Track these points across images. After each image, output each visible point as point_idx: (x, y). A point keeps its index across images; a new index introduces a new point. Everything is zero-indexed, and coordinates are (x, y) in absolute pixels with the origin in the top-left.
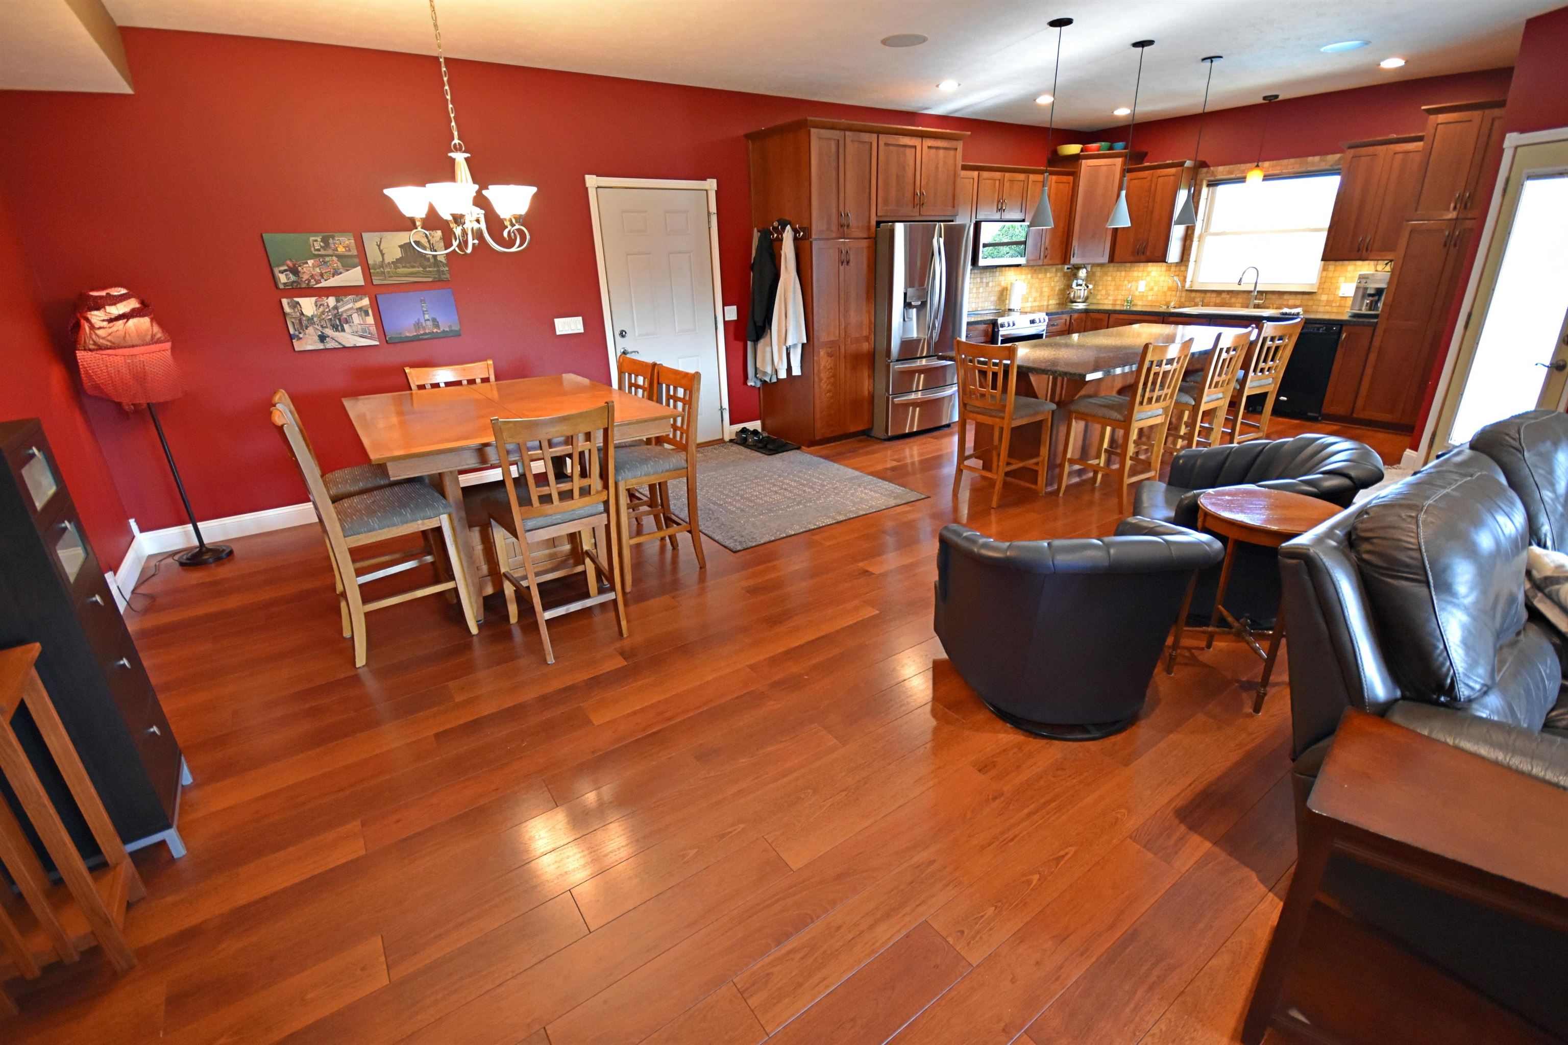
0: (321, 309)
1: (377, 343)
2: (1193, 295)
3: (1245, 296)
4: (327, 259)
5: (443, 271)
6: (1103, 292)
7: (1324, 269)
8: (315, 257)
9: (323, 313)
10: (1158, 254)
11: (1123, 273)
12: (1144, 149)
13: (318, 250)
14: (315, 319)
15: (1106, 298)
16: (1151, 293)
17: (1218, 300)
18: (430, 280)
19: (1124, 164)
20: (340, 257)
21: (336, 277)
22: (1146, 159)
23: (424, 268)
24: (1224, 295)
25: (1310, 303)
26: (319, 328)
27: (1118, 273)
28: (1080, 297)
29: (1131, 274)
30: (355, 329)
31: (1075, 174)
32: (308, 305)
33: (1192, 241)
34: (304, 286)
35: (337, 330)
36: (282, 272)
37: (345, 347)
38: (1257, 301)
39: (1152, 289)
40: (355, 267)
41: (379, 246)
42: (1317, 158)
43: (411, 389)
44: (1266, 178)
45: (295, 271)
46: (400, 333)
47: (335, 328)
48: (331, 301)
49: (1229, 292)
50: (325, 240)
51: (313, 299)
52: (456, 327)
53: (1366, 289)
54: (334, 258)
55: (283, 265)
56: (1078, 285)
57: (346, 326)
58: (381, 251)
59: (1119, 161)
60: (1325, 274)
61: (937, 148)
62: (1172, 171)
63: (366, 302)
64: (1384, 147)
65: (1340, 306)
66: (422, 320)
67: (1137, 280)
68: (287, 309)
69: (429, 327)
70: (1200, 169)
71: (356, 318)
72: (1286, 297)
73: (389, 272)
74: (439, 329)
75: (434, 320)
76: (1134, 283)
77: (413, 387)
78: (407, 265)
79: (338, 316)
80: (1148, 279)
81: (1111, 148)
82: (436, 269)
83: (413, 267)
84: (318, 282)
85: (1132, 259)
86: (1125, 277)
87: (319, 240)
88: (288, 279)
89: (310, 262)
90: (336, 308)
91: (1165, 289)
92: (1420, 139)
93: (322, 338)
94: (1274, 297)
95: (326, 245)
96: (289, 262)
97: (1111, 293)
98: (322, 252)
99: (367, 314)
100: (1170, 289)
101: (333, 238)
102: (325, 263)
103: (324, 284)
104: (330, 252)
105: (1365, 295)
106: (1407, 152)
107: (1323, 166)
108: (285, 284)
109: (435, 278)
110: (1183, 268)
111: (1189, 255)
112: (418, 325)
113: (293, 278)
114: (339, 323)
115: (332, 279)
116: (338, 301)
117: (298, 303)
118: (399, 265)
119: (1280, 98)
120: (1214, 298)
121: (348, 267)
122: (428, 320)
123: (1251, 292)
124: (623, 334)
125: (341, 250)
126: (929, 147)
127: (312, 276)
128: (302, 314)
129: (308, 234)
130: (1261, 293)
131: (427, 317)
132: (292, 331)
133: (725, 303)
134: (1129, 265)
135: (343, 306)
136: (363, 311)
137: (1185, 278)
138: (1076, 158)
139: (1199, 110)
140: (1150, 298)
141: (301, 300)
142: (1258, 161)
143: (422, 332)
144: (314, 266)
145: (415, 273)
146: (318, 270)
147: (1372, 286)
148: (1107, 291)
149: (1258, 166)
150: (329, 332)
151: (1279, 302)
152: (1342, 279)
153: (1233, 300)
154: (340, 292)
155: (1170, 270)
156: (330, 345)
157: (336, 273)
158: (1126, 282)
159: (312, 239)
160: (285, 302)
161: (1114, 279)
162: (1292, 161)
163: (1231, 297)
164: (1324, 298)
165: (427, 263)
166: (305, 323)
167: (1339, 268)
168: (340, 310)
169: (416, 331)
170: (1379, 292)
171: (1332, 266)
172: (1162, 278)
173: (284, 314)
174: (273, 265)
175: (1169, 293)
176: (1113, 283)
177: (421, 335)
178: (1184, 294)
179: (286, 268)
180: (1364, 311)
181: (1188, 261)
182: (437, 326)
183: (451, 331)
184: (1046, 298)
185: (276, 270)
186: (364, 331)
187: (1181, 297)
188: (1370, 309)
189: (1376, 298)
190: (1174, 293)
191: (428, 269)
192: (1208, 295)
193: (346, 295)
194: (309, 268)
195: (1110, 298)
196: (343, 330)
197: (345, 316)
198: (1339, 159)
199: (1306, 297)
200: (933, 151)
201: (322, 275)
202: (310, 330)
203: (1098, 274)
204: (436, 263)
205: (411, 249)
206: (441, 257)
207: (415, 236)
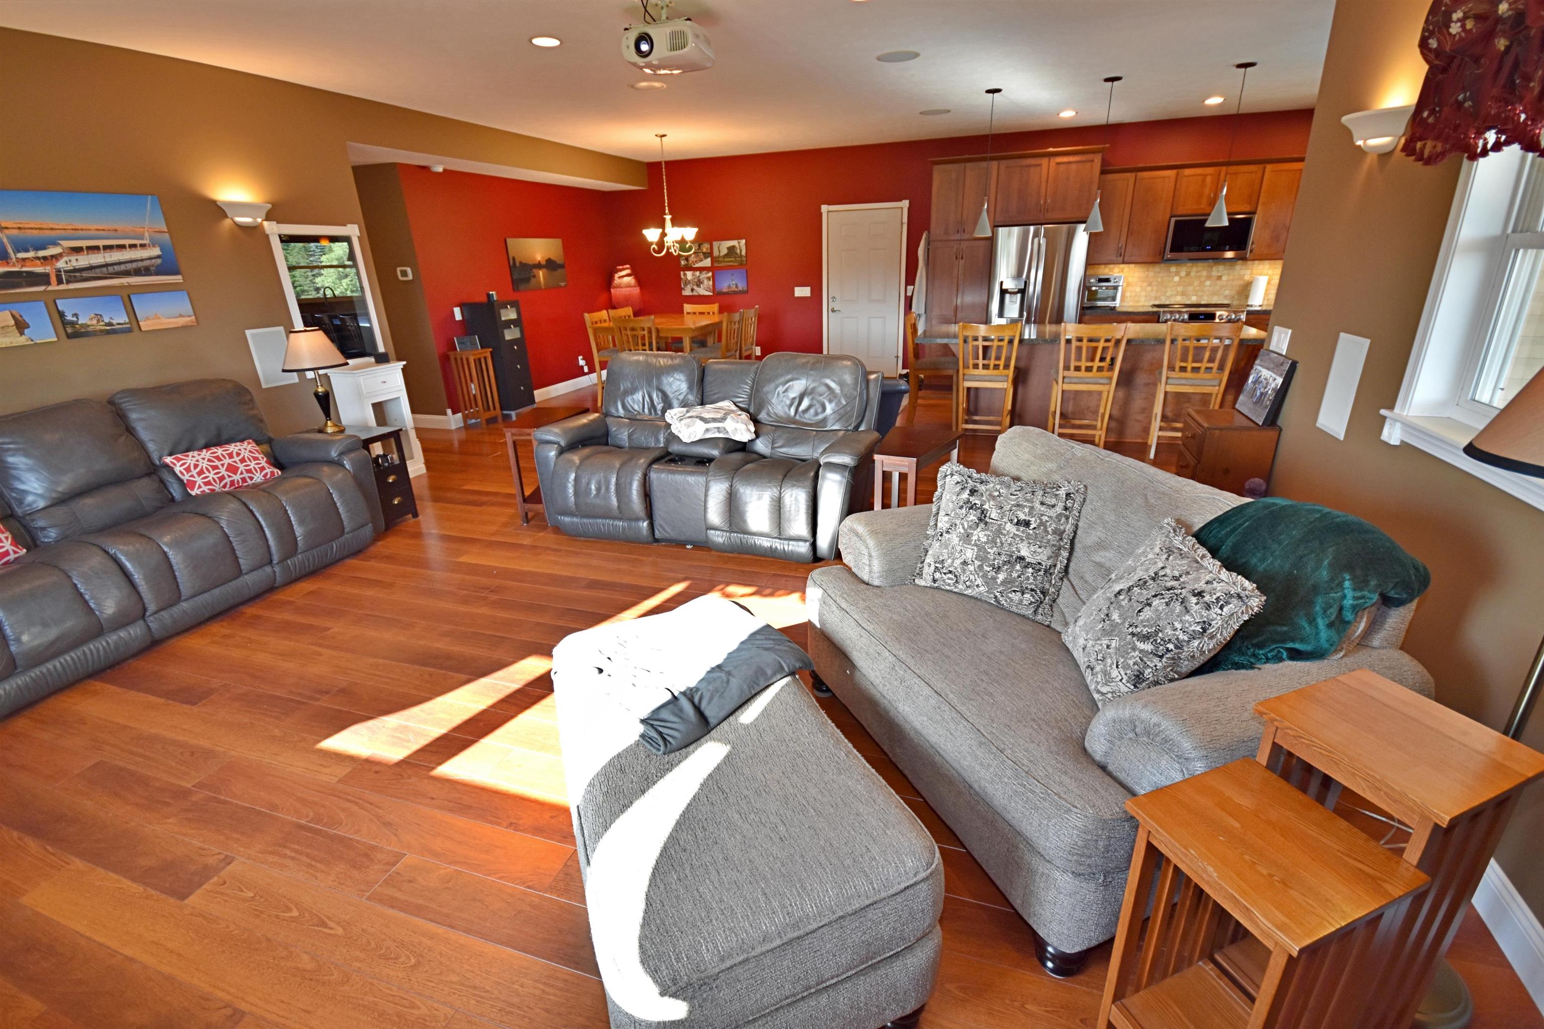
0: (694, 277)
1: (712, 294)
4: (699, 254)
5: (743, 261)
8: (694, 253)
9: (694, 279)
14: (691, 281)
18: (737, 265)
21: (701, 262)
23: (736, 259)
26: (692, 285)
30: (704, 287)
32: (689, 274)
34: (689, 266)
37: (700, 295)
40: (708, 258)
41: (719, 248)
45: (687, 259)
46: (722, 290)
47: (698, 286)
48: (698, 273)
51: (691, 272)
52: (745, 289)
54: (702, 254)
57: (701, 285)
58: (719, 250)
63: (710, 274)
66: (731, 284)
68: (682, 276)
69: (734, 288)
71: (706, 282)
73: (721, 260)
75: (736, 284)
78: (729, 257)
79: (699, 280)
82: (740, 260)
83: (731, 258)
84: (694, 264)
87: (697, 245)
88: (684, 263)
89: (693, 256)
90: (699, 276)
93: (692, 290)
95: (699, 248)
98: (697, 251)
101: (702, 244)
102: (698, 256)
103: (697, 265)
104: (700, 251)
108: (683, 265)
109: (739, 264)
112: (729, 287)
113: (686, 262)
114: (699, 283)
115: (699, 263)
118: (726, 257)
121: (706, 258)
124: (834, 299)
125: (704, 250)
127: (693, 262)
128: (687, 279)
131: (733, 283)
132: (682, 286)
135: (702, 276)
136: (709, 279)
141: (687, 273)
143: (730, 290)
144: (694, 258)
145: (732, 261)
150: (695, 287)
154: (701, 269)
156: (695, 293)
157: (701, 260)
160: (682, 273)
165: (737, 257)
166: (687, 283)
168: (700, 278)
173: (680, 278)
179: (684, 258)
182: (737, 287)
183: (743, 290)
185: (681, 259)
186: (708, 288)
193: (703, 271)
194: (692, 258)
196: (700, 287)
197: (702, 280)
201: (696, 261)
202: (689, 286)
204: (741, 256)
205: (731, 249)
206: (744, 253)
207: (734, 243)
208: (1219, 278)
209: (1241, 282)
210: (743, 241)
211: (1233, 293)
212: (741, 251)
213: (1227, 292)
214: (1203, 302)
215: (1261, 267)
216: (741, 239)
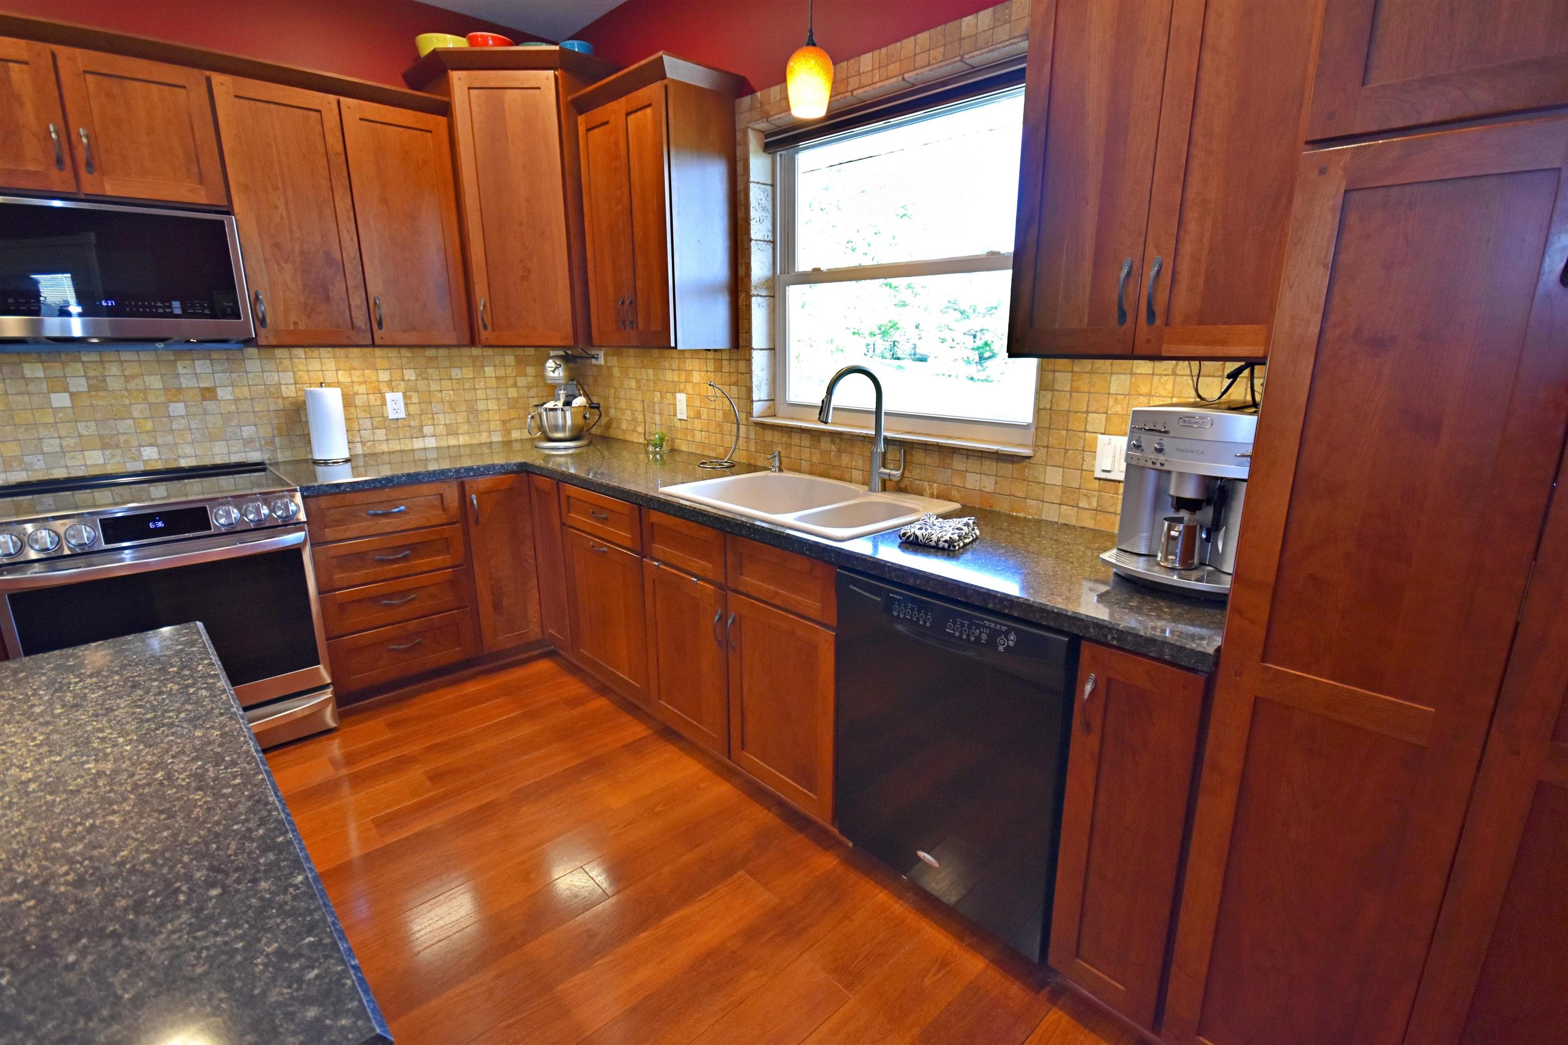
2: (769, 436)
3: (866, 449)
6: (629, 415)
10: (655, 326)
11: (651, 373)
16: (698, 424)
17: (816, 457)
19: (562, 85)
24: (825, 445)
25: (1020, 490)
27: (643, 373)
29: (663, 375)
31: (445, 109)
33: (749, 295)
38: (886, 472)
39: (698, 416)
42: (985, 16)
53: (1164, 476)
59: (548, 78)
67: (671, 390)
70: (738, 101)
72: (959, 464)
76: (668, 398)
80: (689, 388)
86: (653, 382)
91: (719, 416)
94: (931, 460)
100: (726, 417)
110: (742, 366)
120: (804, 450)
137: (747, 390)
140: (698, 436)
148: (633, 413)
151: (943, 476)
152: (1090, 418)
153: (845, 459)
155: (721, 369)
158: (658, 395)
161: (638, 386)
163: (839, 451)
164: (1054, 476)
167: (1083, 383)
171: (1043, 370)
172: (710, 389)
175: (726, 427)
176: (639, 395)
178: (751, 433)
180: (1163, 572)
187: (748, 439)
189: (1208, 513)
190: (734, 427)
192: (796, 439)
199: (1008, 469)
203: (616, 372)
208: (209, 393)
209: (275, 405)
211: (266, 431)
213: (248, 432)
214: (184, 463)
215: (315, 365)
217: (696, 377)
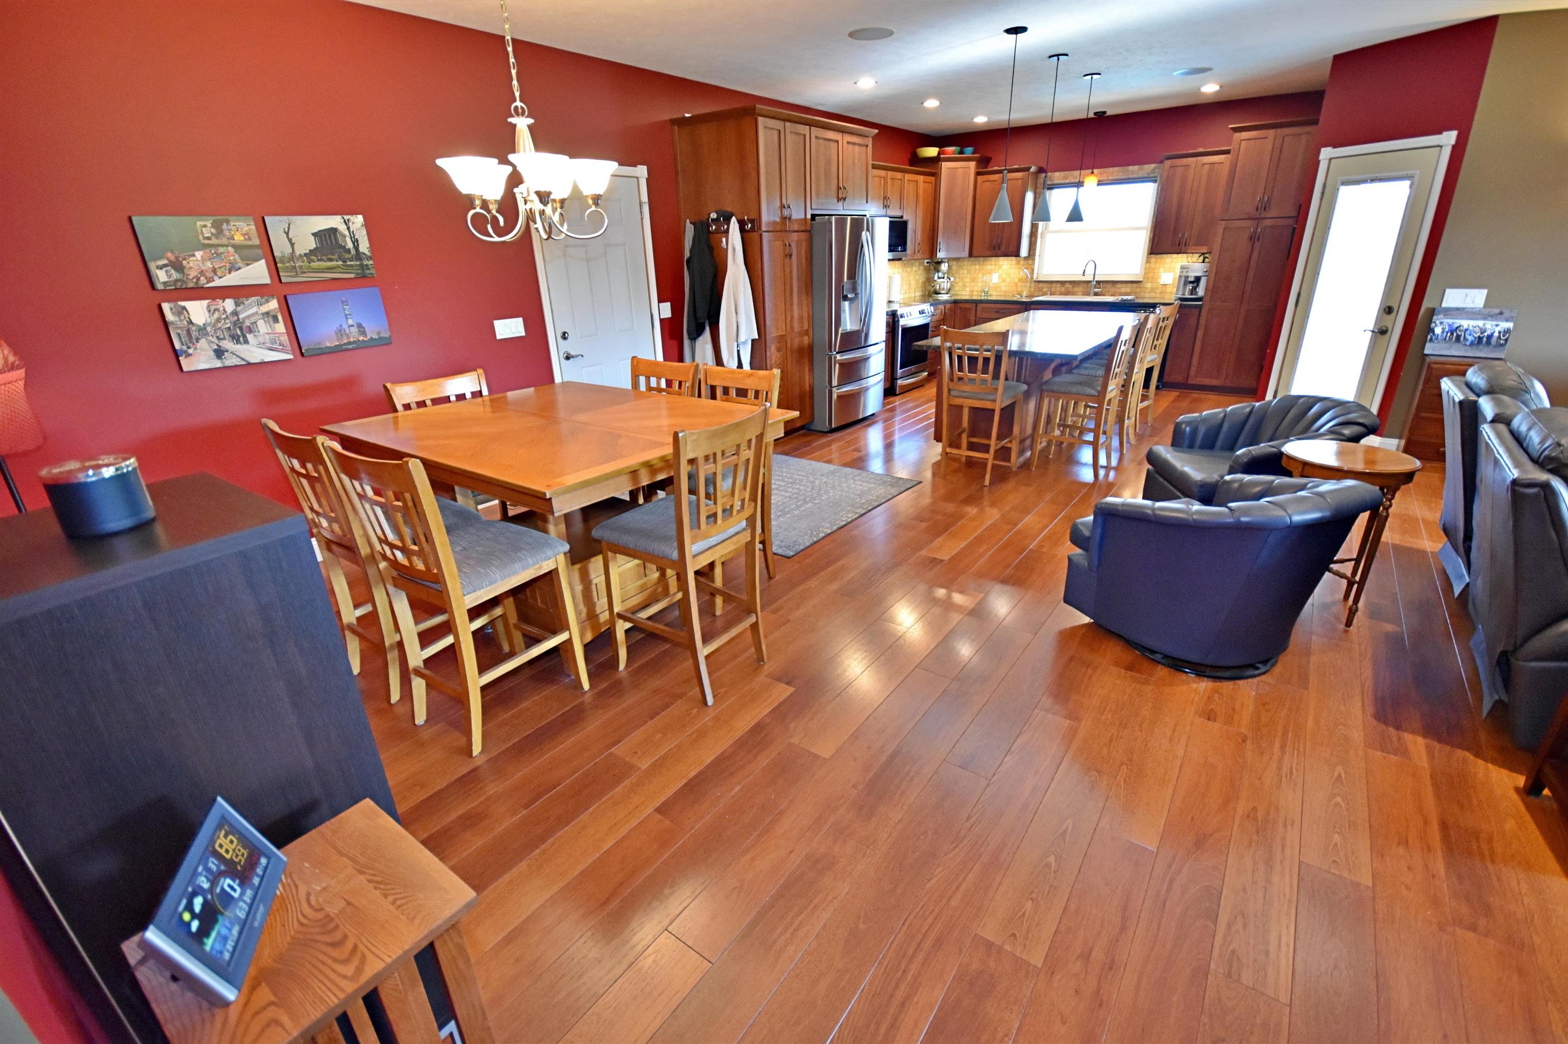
0: (216, 315)
1: (291, 357)
2: (1041, 285)
3: (1085, 285)
4: (221, 250)
5: (367, 265)
6: (961, 284)
7: (1148, 262)
8: (205, 246)
9: (218, 320)
10: (1012, 249)
11: (977, 267)
12: (988, 154)
13: (209, 238)
14: (209, 329)
15: (964, 290)
16: (1004, 284)
17: (1063, 290)
18: (352, 276)
19: (977, 167)
20: (237, 247)
21: (234, 274)
22: (991, 164)
23: (344, 261)
24: (1067, 285)
25: (1138, 290)
26: (215, 340)
27: (973, 267)
28: (944, 289)
29: (984, 267)
30: (261, 339)
31: (936, 175)
32: (198, 311)
33: (1036, 238)
34: (191, 285)
35: (238, 342)
36: (160, 268)
37: (249, 364)
38: (1096, 290)
39: (1004, 281)
40: (260, 259)
41: (287, 234)
42: (1136, 167)
43: (395, 410)
44: (1100, 183)
45: (178, 266)
46: (319, 343)
47: (236, 339)
48: (229, 305)
49: (1071, 282)
50: (217, 226)
51: (205, 303)
52: (386, 334)
53: (1187, 277)
54: (230, 249)
55: (161, 258)
56: (939, 278)
57: (250, 337)
58: (290, 240)
59: (972, 165)
60: (1148, 265)
61: (854, 144)
62: (1019, 175)
64: (1195, 159)
65: (1162, 292)
66: (345, 326)
67: (991, 272)
68: (170, 317)
69: (354, 334)
71: (263, 327)
72: (1119, 285)
73: (301, 267)
74: (366, 337)
75: (360, 326)
76: (988, 275)
77: (399, 407)
78: (324, 258)
79: (238, 324)
80: (1000, 271)
81: (961, 152)
82: (358, 263)
83: (331, 260)
84: (210, 280)
85: (989, 253)
86: (979, 270)
87: (209, 225)
88: (169, 276)
89: (199, 254)
90: (235, 313)
91: (1016, 280)
92: (1227, 152)
93: (219, 353)
94: (1109, 286)
95: (220, 232)
96: (169, 254)
97: (968, 285)
98: (214, 241)
99: (275, 319)
100: (1020, 280)
101: (228, 222)
102: (219, 255)
103: (217, 283)
104: (224, 241)
105: (1187, 282)
106: (1212, 164)
107: (1141, 174)
108: (165, 283)
109: (357, 274)
110: (1030, 262)
111: (1035, 250)
112: (340, 332)
113: (175, 275)
114: (240, 332)
115: (228, 276)
116: (237, 304)
117: (184, 308)
118: (313, 257)
119: (1108, 114)
120: (1058, 288)
121: (249, 260)
122: (352, 326)
123: (1090, 282)
124: (564, 336)
125: (238, 238)
126: (848, 143)
127: (202, 273)
128: (191, 322)
129: (195, 218)
130: (1098, 282)
131: (350, 322)
132: (177, 346)
133: (661, 300)
134: (982, 259)
135: (245, 310)
136: (271, 317)
137: (1033, 270)
138: (936, 160)
139: (1049, 121)
140: (1003, 289)
141: (190, 305)
142: (1093, 168)
143: (345, 341)
144: (203, 260)
145: (334, 268)
146: (209, 264)
147: (1192, 275)
148: (963, 283)
149: (1092, 173)
150: (227, 344)
151: (1113, 290)
152: (1162, 270)
153: (1076, 289)
154: (239, 292)
155: (1019, 263)
156: (230, 361)
157: (233, 268)
158: (981, 275)
159: (199, 223)
160: (166, 307)
161: (969, 272)
162: (1116, 169)
163: (1073, 287)
164: (1149, 285)
165: (347, 256)
166: (194, 334)
167: (1159, 261)
168: (241, 317)
169: (338, 340)
170: (1197, 280)
171: (1154, 258)
172: (1013, 271)
173: (167, 324)
174: (147, 258)
175: (1020, 284)
176: (969, 276)
177: (345, 344)
178: (1033, 285)
179: (165, 262)
180: (1187, 296)
181: (1034, 255)
182: (363, 333)
183: (381, 338)
184: (913, 290)
185: (152, 266)
186: (273, 342)
187: (1030, 287)
188: (1192, 294)
189: (1195, 285)
190: (1024, 284)
191: (349, 263)
192: (1054, 285)
193: (248, 297)
194: (197, 261)
195: (967, 289)
196: (246, 342)
197: (247, 323)
198: (1154, 169)
199: (1135, 285)
200: (851, 146)
201: (214, 271)
202: (203, 343)
203: (958, 267)
204: (359, 256)
205: (327, 237)
206: (364, 247)
207: (334, 222)
210: (359, 219)
212: (355, 242)
216: (354, 213)
217: (1005, 267)
